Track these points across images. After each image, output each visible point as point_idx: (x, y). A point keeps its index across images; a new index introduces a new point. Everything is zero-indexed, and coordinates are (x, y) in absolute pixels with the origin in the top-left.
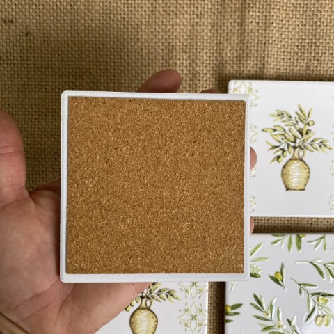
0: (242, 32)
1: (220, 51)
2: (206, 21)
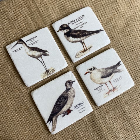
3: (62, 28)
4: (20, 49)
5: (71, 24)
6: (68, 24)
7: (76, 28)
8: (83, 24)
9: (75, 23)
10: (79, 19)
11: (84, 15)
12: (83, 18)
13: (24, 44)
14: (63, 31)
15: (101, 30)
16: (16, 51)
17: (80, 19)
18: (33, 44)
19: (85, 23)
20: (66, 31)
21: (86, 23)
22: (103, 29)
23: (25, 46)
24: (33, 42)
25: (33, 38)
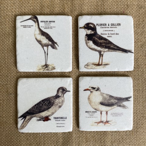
3: (87, 26)
4: (30, 27)
5: (100, 27)
6: (96, 25)
7: (103, 34)
8: (113, 34)
9: (106, 28)
10: (112, 26)
11: (120, 24)
12: (117, 26)
13: (37, 24)
14: (86, 30)
15: (130, 51)
16: (25, 27)
17: (114, 26)
18: (46, 28)
19: (116, 34)
20: (89, 32)
21: (118, 34)
22: (133, 51)
23: (37, 26)
24: (47, 26)
25: (50, 22)
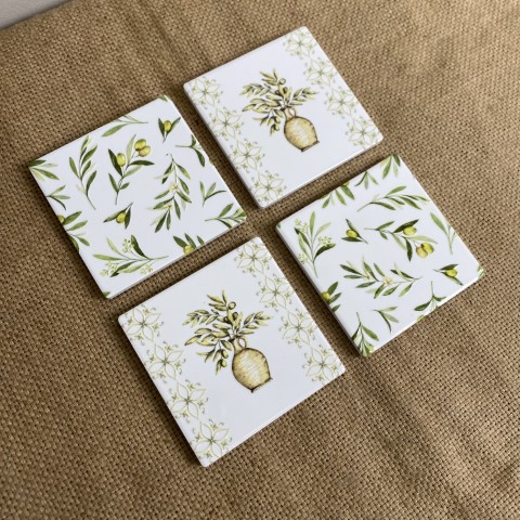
0: (168, 42)
1: (158, 69)
2: (129, 51)
